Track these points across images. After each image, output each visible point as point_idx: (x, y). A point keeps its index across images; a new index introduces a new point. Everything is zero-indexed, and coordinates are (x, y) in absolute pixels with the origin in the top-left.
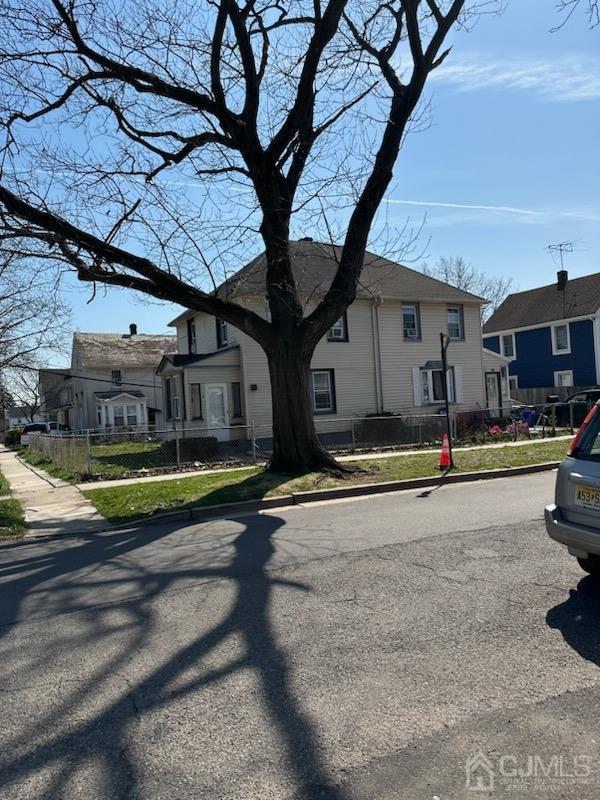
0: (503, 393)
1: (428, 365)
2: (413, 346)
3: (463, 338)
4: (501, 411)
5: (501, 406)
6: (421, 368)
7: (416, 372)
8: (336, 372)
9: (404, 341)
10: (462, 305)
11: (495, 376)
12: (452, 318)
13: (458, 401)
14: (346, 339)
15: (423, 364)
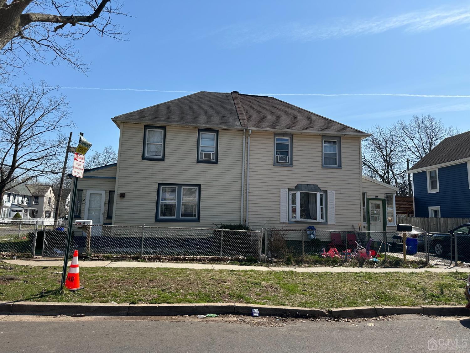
0: (388, 218)
1: (298, 187)
2: (283, 171)
3: (340, 166)
4: (385, 234)
5: (385, 229)
6: (290, 190)
7: (284, 193)
8: (202, 187)
9: (275, 165)
10: (340, 137)
11: (380, 203)
12: (330, 149)
13: (329, 222)
14: (216, 162)
15: (293, 186)
